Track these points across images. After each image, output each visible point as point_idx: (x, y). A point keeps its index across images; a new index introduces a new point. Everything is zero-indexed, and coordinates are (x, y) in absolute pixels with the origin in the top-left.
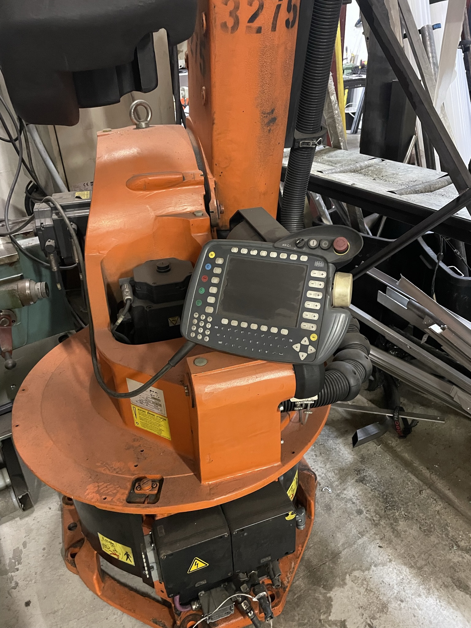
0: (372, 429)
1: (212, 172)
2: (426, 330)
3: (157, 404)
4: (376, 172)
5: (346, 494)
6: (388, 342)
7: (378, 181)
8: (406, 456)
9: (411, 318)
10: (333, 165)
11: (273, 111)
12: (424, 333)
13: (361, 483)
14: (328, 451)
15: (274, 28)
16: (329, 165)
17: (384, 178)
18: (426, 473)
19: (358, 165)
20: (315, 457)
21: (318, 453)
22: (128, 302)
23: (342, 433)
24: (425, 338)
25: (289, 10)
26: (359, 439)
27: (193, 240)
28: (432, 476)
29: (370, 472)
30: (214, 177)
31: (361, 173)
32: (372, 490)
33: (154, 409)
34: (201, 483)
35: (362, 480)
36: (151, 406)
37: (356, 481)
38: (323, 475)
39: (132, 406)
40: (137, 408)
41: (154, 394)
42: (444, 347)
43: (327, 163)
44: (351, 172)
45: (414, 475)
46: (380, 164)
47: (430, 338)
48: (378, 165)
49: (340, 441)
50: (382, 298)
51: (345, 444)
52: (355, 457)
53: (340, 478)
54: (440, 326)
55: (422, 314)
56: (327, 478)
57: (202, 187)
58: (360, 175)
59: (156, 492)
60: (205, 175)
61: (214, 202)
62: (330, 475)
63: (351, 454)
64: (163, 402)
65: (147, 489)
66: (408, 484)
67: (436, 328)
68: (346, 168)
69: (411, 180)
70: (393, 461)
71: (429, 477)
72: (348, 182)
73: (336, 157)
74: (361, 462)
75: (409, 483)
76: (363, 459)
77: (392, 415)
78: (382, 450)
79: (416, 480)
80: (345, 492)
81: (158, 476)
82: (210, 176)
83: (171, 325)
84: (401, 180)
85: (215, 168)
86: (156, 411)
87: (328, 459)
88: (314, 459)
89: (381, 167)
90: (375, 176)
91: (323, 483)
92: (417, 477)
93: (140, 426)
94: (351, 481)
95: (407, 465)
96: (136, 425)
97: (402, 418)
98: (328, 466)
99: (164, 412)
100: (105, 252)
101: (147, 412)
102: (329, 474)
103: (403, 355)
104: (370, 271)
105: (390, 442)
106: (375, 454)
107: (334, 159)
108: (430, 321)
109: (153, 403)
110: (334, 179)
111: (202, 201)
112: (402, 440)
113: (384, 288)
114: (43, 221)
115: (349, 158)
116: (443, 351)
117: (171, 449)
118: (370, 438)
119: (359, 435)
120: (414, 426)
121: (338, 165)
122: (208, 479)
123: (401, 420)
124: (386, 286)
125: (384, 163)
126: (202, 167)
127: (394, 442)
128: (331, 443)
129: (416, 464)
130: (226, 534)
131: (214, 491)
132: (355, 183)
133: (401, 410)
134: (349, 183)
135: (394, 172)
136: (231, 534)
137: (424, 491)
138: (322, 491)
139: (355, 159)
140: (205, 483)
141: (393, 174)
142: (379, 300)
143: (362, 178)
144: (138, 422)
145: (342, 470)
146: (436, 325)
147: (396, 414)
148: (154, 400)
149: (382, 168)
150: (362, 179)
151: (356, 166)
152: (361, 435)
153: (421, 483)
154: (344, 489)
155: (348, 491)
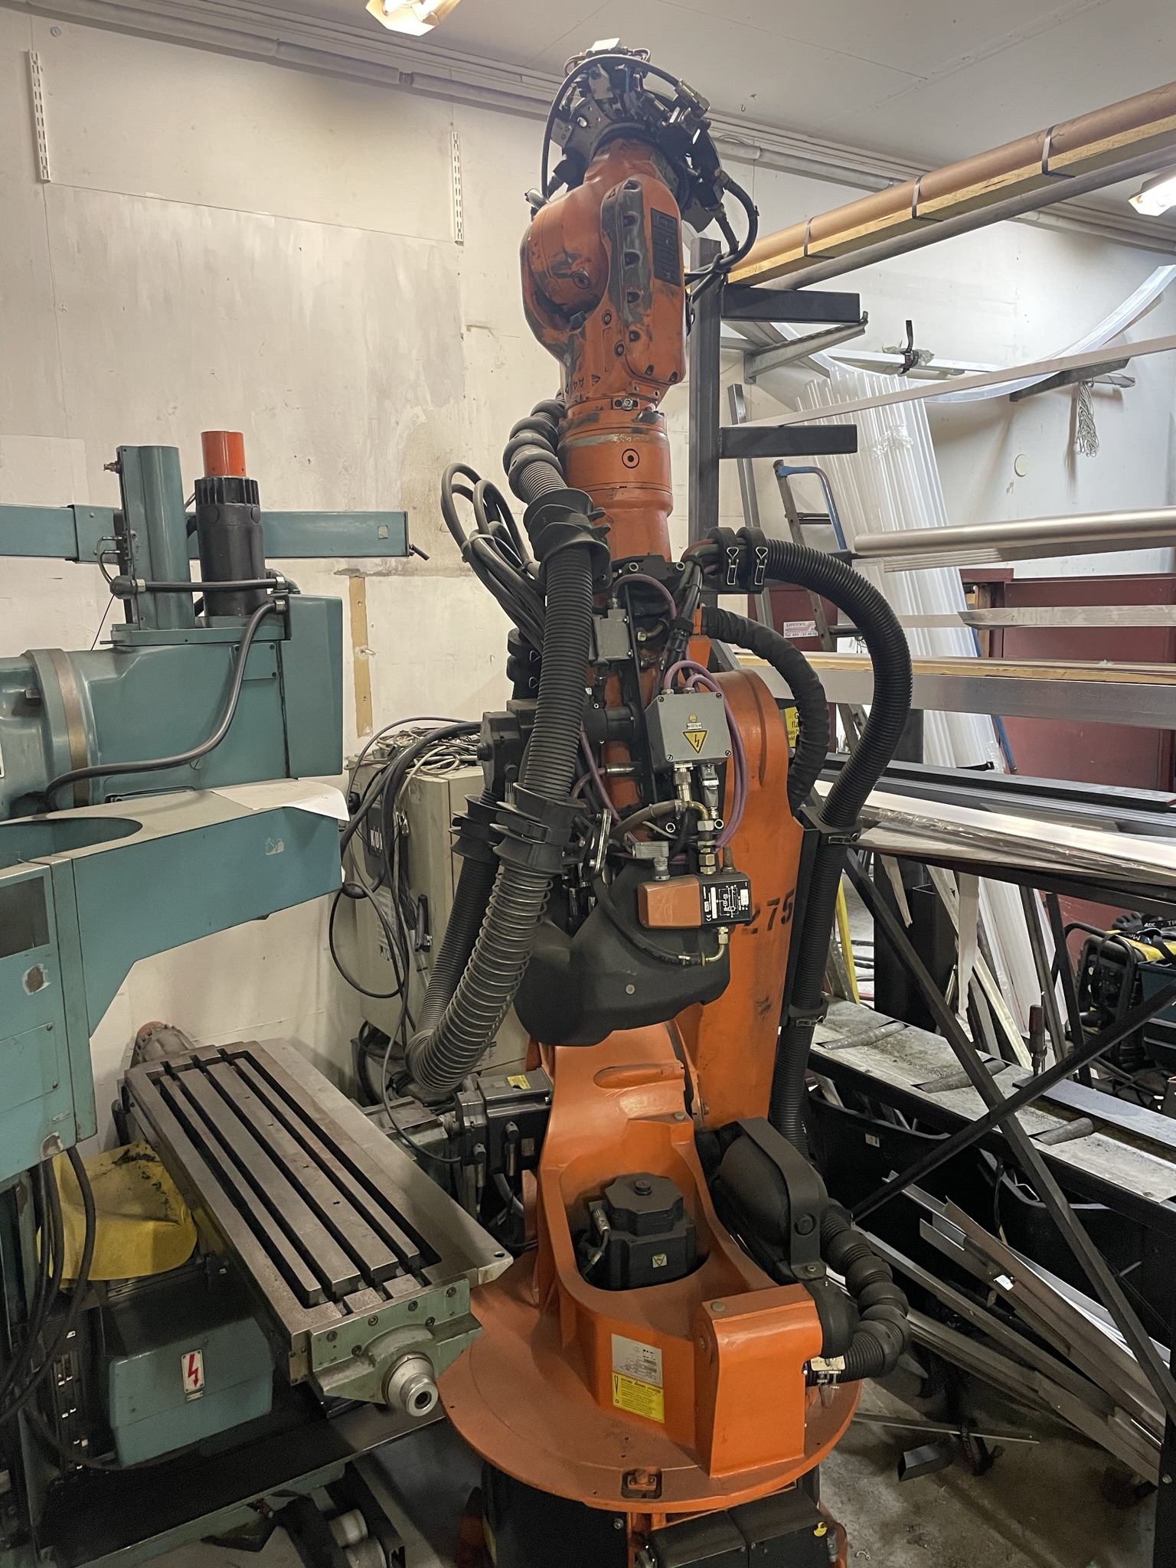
0: (927, 1452)
1: (695, 1064)
2: (991, 1285)
3: (650, 1369)
4: (898, 1047)
5: (892, 1562)
6: (942, 1306)
7: (900, 1064)
8: (986, 1503)
9: (970, 1264)
10: (838, 1029)
11: (767, 999)
12: (990, 1289)
13: (916, 1545)
14: (861, 1495)
15: (770, 927)
16: (831, 1028)
17: (909, 1058)
18: (1015, 1526)
19: (872, 1034)
20: (840, 1505)
21: (845, 1499)
22: (606, 1233)
23: (882, 1468)
24: (992, 1299)
25: (784, 910)
26: (907, 1467)
27: (674, 1151)
28: (1026, 1533)
29: (930, 1529)
30: (696, 1069)
31: (876, 1047)
32: (933, 1555)
33: (646, 1378)
34: (709, 1475)
35: (918, 1541)
36: (642, 1373)
37: (909, 1542)
38: (856, 1533)
39: (614, 1374)
40: (619, 1376)
41: (647, 1355)
42: (1019, 1312)
43: (829, 1025)
44: (864, 1045)
45: (999, 1532)
46: (902, 1032)
47: (999, 1298)
48: (901, 1035)
49: (879, 1479)
50: (925, 1230)
51: (888, 1486)
52: (905, 1504)
53: (882, 1538)
54: (1009, 1278)
55: (986, 1259)
56: (862, 1537)
57: (683, 1082)
58: (876, 1051)
59: (654, 1487)
60: (686, 1068)
61: (697, 1101)
62: (868, 1533)
63: (898, 1501)
64: (659, 1367)
65: (644, 1484)
66: (988, 1546)
67: (1005, 1282)
68: (856, 1038)
69: (945, 1064)
70: (965, 1512)
71: (1020, 1533)
72: (860, 1066)
73: (840, 1015)
74: (915, 1513)
75: (991, 1544)
76: (918, 1509)
77: (958, 1433)
78: (947, 1495)
79: (1001, 1540)
80: (892, 1558)
81: (653, 1470)
82: (692, 1069)
83: (655, 1266)
84: (931, 1064)
85: (699, 1062)
86: (649, 1380)
87: (861, 1508)
88: (838, 1508)
89: (904, 1038)
90: (896, 1054)
91: (856, 1544)
92: (1004, 1537)
93: (619, 1405)
94: (900, 1542)
95: (987, 1517)
96: (615, 1404)
97: (976, 1438)
98: (862, 1520)
99: (660, 1382)
100: (565, 1165)
101: (634, 1382)
102: (865, 1531)
103: (967, 1328)
104: (907, 1189)
105: (960, 1482)
106: (936, 1501)
107: (839, 1018)
108: (996, 1270)
109: (646, 1368)
110: (841, 1060)
111: (682, 1099)
112: (977, 1478)
113: (929, 1217)
114: (472, 1119)
115: (858, 1019)
116: (1015, 1316)
117: (663, 1435)
118: (924, 1468)
119: (907, 1461)
120: (997, 1457)
121: (844, 1030)
122: (717, 1471)
123: (974, 1443)
124: (931, 1213)
125: (906, 1031)
126: (681, 1057)
127: (967, 1482)
128: (864, 1482)
129: (1002, 1515)
130: (743, 1549)
131: (725, 1487)
132: (870, 1069)
133: (973, 1424)
134: (862, 1069)
135: (922, 1049)
136: (748, 1547)
137: (1013, 1556)
138: (855, 1556)
139: (867, 1020)
140: (713, 1476)
141: (921, 1052)
142: (922, 1235)
143: (878, 1057)
144: (619, 1399)
145: (885, 1525)
146: (1003, 1276)
147: (965, 1430)
148: (646, 1364)
149: (906, 1041)
150: (879, 1060)
151: (870, 1036)
152: (910, 1461)
153: (1010, 1544)
154: (890, 1554)
155: (896, 1557)
